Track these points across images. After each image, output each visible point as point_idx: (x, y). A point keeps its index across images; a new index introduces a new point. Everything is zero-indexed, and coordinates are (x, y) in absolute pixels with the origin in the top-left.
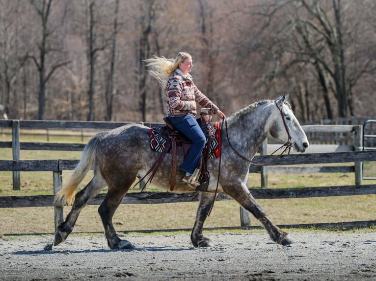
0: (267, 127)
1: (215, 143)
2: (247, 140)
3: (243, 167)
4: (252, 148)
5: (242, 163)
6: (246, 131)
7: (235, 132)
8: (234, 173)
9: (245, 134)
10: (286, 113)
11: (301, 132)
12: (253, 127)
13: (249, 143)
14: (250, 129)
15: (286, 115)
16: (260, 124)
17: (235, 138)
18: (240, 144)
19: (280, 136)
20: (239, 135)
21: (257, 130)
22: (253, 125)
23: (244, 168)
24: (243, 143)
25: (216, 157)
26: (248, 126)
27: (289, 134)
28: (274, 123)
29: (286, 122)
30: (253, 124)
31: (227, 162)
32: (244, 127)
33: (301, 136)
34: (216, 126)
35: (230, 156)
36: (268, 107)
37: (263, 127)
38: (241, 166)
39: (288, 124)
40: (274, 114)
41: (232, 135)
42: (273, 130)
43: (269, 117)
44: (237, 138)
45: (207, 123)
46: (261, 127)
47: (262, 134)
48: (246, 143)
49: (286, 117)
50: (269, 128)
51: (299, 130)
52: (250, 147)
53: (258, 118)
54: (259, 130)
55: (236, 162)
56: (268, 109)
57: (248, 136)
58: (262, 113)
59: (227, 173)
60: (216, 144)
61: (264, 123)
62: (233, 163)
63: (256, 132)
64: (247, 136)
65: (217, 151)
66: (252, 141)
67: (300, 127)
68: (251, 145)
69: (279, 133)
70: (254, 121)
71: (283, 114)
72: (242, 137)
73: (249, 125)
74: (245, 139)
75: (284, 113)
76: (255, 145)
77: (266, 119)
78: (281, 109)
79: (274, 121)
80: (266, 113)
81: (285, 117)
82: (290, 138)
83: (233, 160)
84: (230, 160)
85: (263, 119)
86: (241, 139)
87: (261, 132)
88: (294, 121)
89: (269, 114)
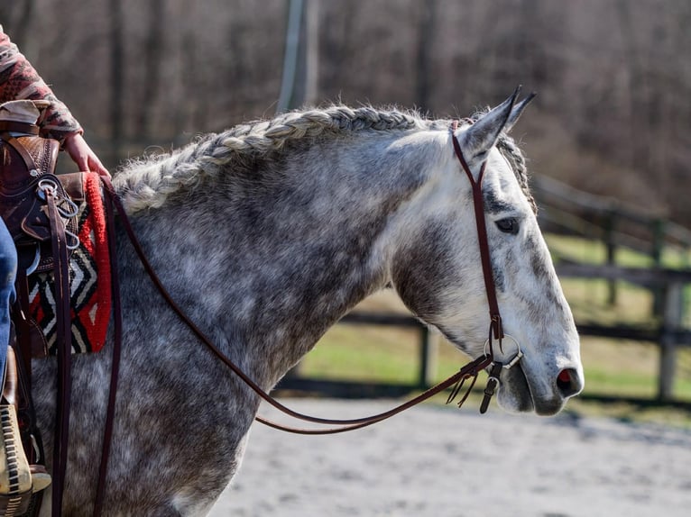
0: (385, 249)
1: (80, 276)
2: (260, 289)
3: (215, 422)
4: (280, 333)
5: (211, 404)
6: (264, 245)
7: (192, 238)
8: (169, 464)
9: (251, 259)
10: (501, 196)
11: (559, 307)
12: (305, 232)
13: (271, 305)
14: (285, 237)
15: (498, 207)
16: (354, 224)
17: (190, 266)
18: (214, 301)
19: (448, 310)
20: (217, 256)
21: (326, 253)
22: (312, 224)
23: (222, 431)
24: (233, 299)
25: (89, 350)
26: (282, 225)
27: (494, 311)
28: (425, 233)
29: (491, 243)
30: (311, 218)
31: (137, 393)
32: (253, 222)
33: (553, 329)
34: (83, 190)
35: (150, 361)
36: (410, 147)
37: (362, 242)
38: (204, 419)
39: (499, 257)
40: (435, 190)
41: (174, 250)
42: (418, 273)
43: (408, 198)
44: (200, 272)
45: (34, 173)
46: (355, 242)
47: (355, 275)
48: (249, 303)
49: (502, 215)
50: (393, 250)
51: (551, 296)
52: (269, 329)
53: (343, 191)
54: (341, 256)
55: (181, 392)
56: (408, 155)
57: (273, 273)
58: (369, 172)
59: (128, 455)
60: (87, 276)
61: (376, 226)
62: (165, 398)
63: (321, 261)
64: (265, 269)
65: (93, 314)
66: (289, 300)
67: (556, 281)
68: (280, 317)
69: (447, 294)
70: (320, 206)
71: (482, 199)
72: (233, 267)
73: (286, 218)
74: (247, 282)
75: (491, 196)
76: (299, 327)
77: (390, 207)
78: (475, 170)
79: (430, 222)
80: (394, 174)
81: (491, 218)
82: (497, 329)
83: (163, 379)
84: (151, 383)
85: (372, 202)
86: (225, 276)
87: (346, 267)
88: (530, 243)
89: (412, 182)
